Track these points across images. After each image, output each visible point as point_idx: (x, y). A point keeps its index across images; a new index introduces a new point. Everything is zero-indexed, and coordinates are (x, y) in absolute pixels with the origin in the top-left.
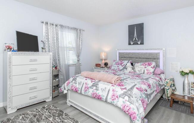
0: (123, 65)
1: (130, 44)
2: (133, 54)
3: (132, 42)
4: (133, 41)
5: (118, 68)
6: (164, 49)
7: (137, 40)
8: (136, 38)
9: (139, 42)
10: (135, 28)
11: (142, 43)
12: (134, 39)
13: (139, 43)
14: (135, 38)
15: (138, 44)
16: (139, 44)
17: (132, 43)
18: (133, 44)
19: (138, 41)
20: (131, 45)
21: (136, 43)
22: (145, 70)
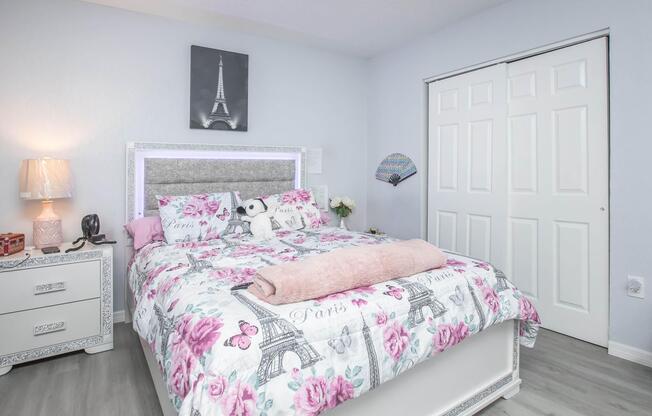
0: (220, 211)
1: (195, 124)
2: (216, 167)
3: (208, 118)
4: (209, 115)
5: (208, 231)
6: (304, 150)
7: (226, 112)
8: (225, 105)
9: (232, 119)
10: (221, 63)
11: (242, 127)
12: (216, 105)
13: (233, 124)
14: (220, 105)
15: (229, 128)
16: (234, 127)
17: (206, 123)
18: (211, 127)
19: (231, 116)
20: (203, 128)
21: (220, 125)
22: (305, 216)
